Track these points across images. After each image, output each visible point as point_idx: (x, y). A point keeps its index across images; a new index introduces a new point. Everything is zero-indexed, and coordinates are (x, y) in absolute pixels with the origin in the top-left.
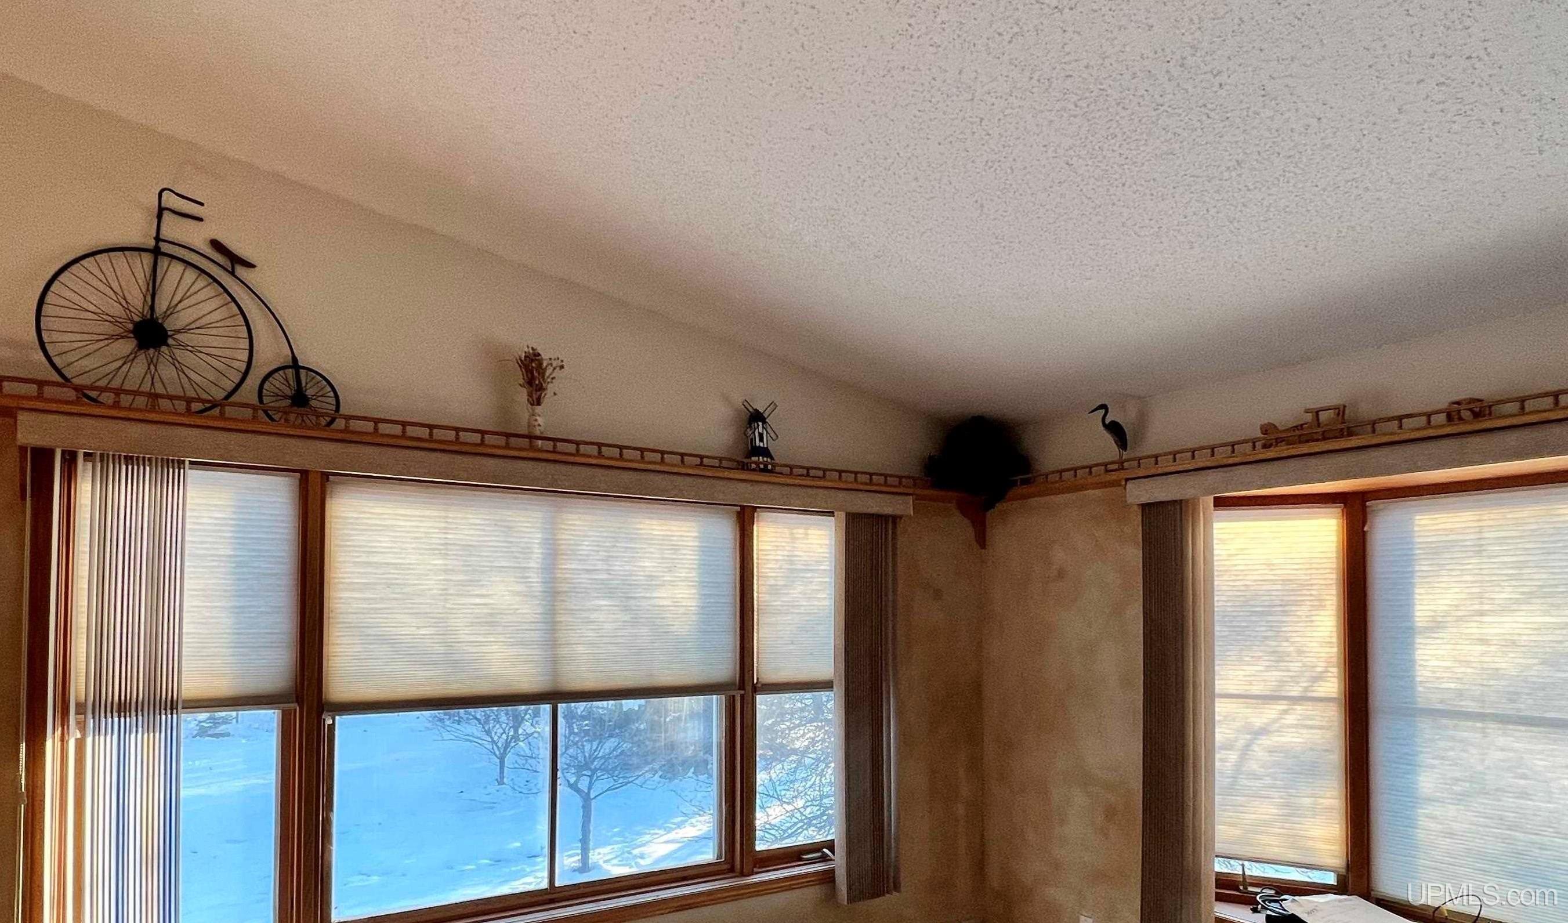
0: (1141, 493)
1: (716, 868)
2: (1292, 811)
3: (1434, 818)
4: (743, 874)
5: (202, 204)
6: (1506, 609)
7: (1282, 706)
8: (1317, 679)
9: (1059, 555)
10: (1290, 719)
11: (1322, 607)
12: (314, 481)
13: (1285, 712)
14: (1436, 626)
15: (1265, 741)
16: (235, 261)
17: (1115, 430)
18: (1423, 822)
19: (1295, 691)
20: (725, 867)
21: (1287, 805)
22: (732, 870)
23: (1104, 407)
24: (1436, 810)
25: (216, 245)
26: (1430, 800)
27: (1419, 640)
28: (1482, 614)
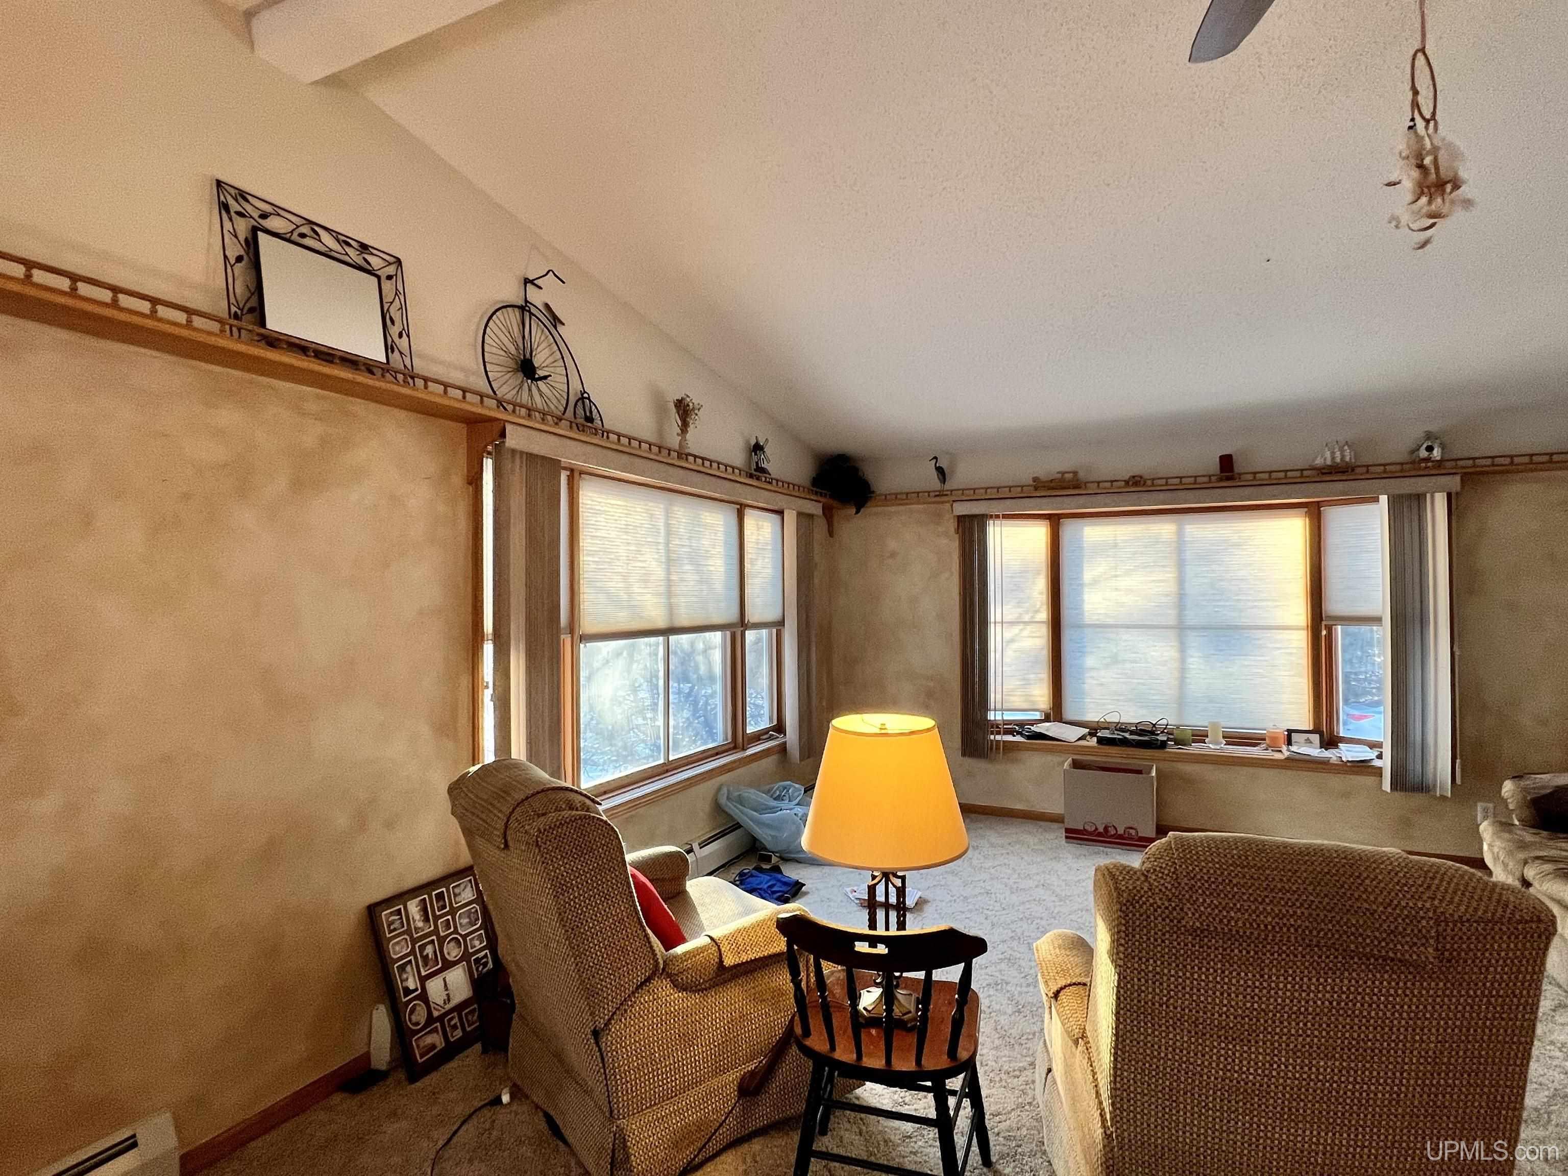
0: (963, 509)
1: (726, 747)
2: (1027, 683)
3: (1092, 677)
4: (744, 749)
5: (564, 282)
6: (1128, 573)
7: (1021, 626)
8: (1037, 611)
9: (892, 544)
10: (1025, 633)
11: (1039, 574)
12: (576, 475)
13: (1021, 630)
14: (1095, 582)
15: (1015, 646)
16: (556, 321)
17: (940, 471)
18: (1089, 681)
19: (1027, 618)
20: (732, 746)
21: (1024, 679)
22: (735, 748)
23: (936, 458)
24: (1093, 674)
25: (547, 306)
26: (1092, 669)
27: (1086, 590)
28: (1116, 576)
